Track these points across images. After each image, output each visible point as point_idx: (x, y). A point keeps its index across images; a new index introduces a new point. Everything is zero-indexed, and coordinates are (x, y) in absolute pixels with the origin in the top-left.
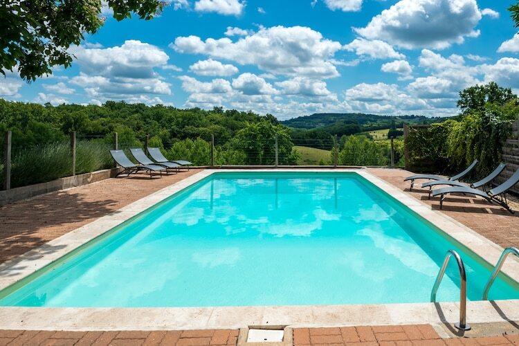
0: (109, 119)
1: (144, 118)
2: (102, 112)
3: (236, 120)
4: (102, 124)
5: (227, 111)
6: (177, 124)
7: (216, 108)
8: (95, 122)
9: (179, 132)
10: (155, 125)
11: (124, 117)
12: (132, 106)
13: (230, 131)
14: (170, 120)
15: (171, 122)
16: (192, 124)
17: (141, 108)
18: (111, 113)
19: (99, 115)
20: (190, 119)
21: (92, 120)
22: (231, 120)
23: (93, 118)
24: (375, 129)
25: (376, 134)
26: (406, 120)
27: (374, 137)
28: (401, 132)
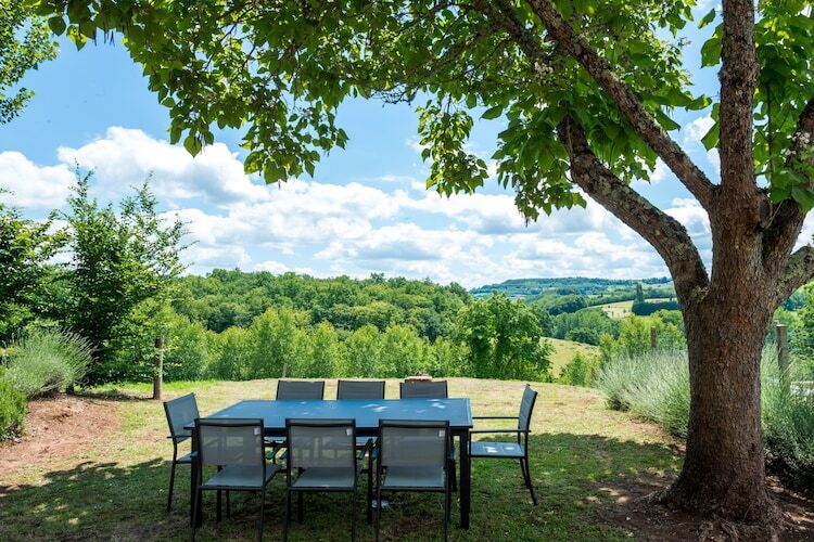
0: (219, 296)
1: (272, 293)
2: (210, 286)
3: (408, 293)
4: (211, 305)
5: (391, 281)
6: (322, 302)
7: (374, 276)
8: (200, 301)
9: (325, 315)
10: (288, 302)
11: (241, 293)
12: (251, 276)
13: (401, 310)
14: (308, 297)
15: (310, 299)
16: (344, 302)
17: (265, 279)
18: (222, 287)
19: (204, 290)
20: (340, 294)
21: (196, 298)
22: (401, 294)
23: (197, 295)
24: (608, 302)
25: (610, 309)
26: (654, 287)
27: (610, 315)
28: (652, 304)
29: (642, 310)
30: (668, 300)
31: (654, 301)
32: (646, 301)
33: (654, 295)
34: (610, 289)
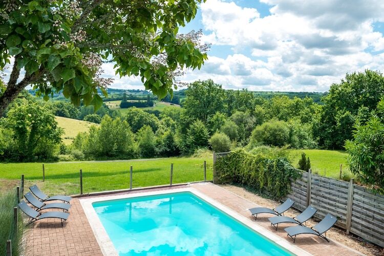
24: (109, 100)
25: (110, 104)
26: (133, 94)
27: (109, 107)
28: (130, 103)
29: (124, 105)
30: (138, 101)
31: (131, 101)
32: (128, 101)
33: (132, 98)
34: (112, 93)
